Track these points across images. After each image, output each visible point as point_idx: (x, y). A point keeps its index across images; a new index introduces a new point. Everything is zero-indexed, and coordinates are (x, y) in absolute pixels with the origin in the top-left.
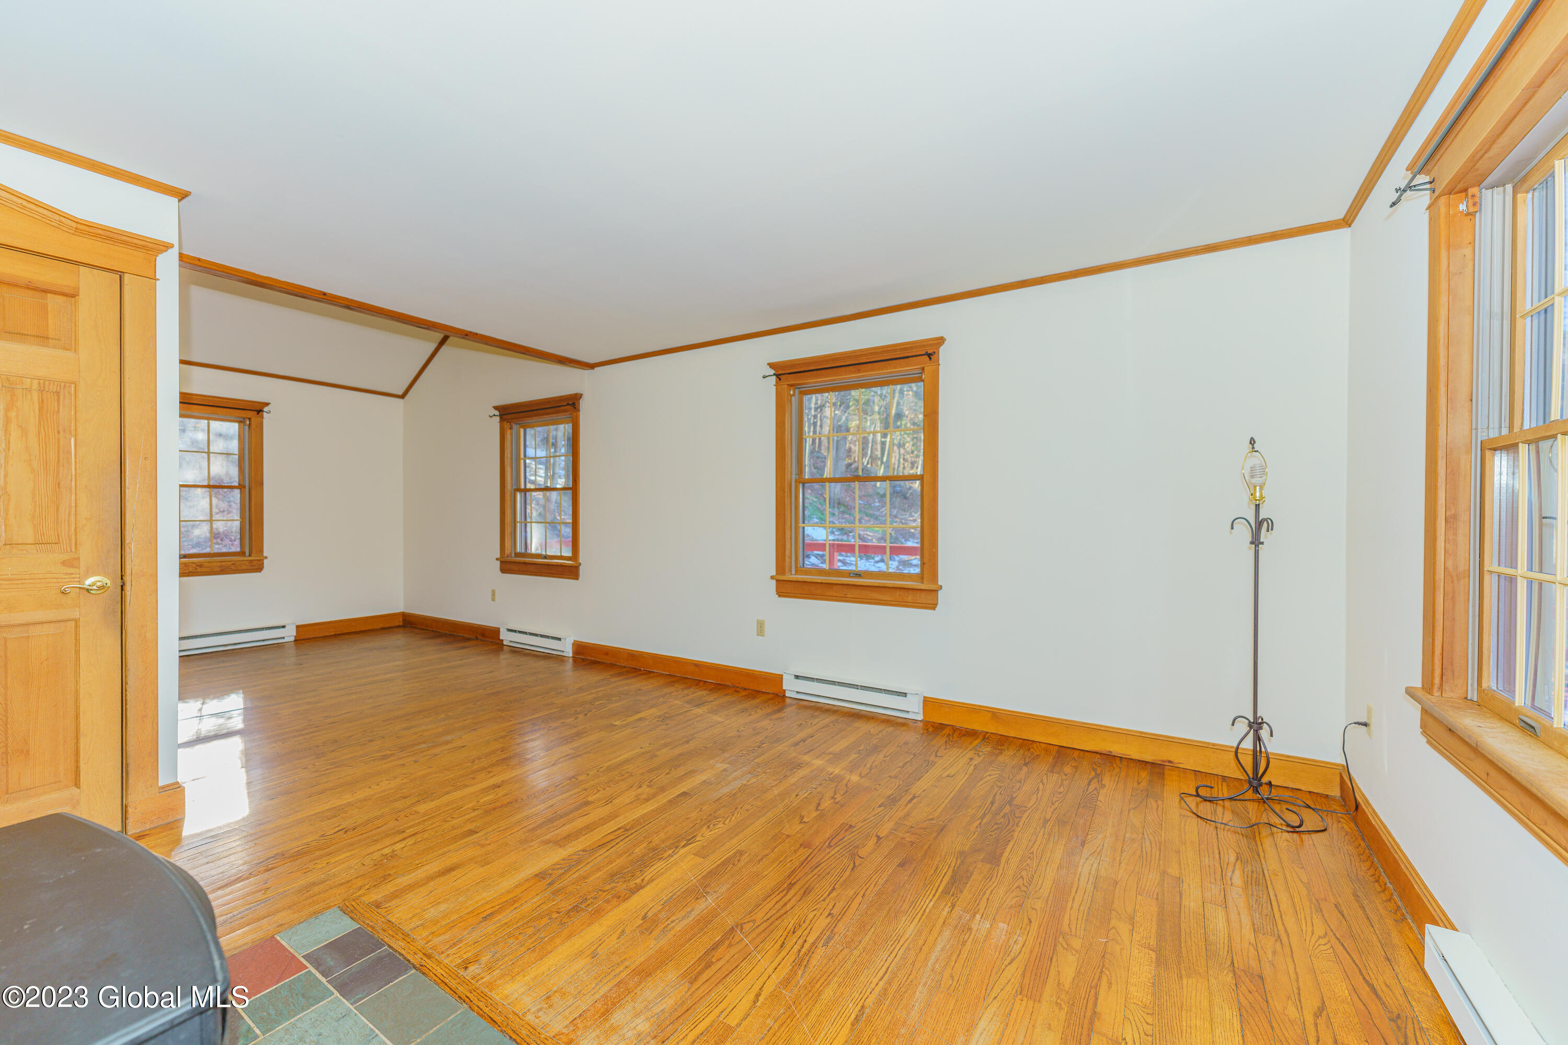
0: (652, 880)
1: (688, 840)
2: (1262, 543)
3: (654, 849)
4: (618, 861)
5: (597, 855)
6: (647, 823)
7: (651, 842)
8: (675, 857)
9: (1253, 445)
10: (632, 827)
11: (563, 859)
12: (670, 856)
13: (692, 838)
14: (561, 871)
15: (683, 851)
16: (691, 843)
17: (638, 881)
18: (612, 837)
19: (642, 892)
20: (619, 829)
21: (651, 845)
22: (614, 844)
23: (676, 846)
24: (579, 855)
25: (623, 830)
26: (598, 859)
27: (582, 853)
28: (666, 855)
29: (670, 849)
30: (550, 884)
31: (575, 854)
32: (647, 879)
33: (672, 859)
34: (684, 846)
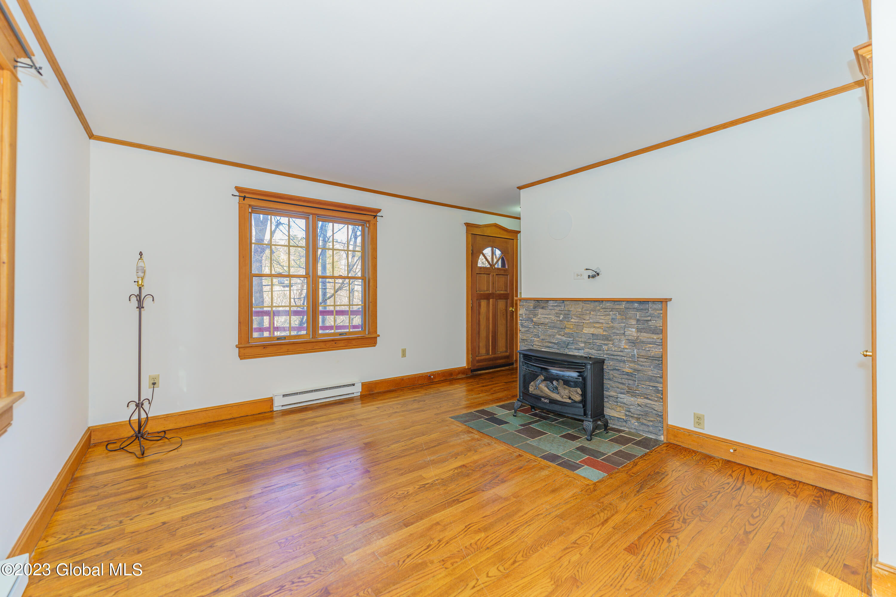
0: (450, 471)
1: (424, 487)
2: (143, 308)
3: (444, 485)
4: (465, 482)
5: (476, 487)
6: (444, 503)
7: (445, 490)
8: (435, 479)
9: (141, 256)
10: (454, 501)
11: (494, 487)
12: (437, 480)
13: (421, 488)
14: (494, 481)
15: (430, 481)
16: (423, 485)
17: (456, 471)
18: (467, 497)
19: (455, 467)
20: (462, 501)
21: (445, 488)
22: (466, 492)
23: (432, 484)
24: (486, 489)
25: (460, 500)
26: (475, 485)
27: (485, 490)
28: (439, 481)
29: (436, 484)
30: (497, 477)
31: (488, 490)
32: (451, 472)
33: (437, 478)
34: (428, 484)
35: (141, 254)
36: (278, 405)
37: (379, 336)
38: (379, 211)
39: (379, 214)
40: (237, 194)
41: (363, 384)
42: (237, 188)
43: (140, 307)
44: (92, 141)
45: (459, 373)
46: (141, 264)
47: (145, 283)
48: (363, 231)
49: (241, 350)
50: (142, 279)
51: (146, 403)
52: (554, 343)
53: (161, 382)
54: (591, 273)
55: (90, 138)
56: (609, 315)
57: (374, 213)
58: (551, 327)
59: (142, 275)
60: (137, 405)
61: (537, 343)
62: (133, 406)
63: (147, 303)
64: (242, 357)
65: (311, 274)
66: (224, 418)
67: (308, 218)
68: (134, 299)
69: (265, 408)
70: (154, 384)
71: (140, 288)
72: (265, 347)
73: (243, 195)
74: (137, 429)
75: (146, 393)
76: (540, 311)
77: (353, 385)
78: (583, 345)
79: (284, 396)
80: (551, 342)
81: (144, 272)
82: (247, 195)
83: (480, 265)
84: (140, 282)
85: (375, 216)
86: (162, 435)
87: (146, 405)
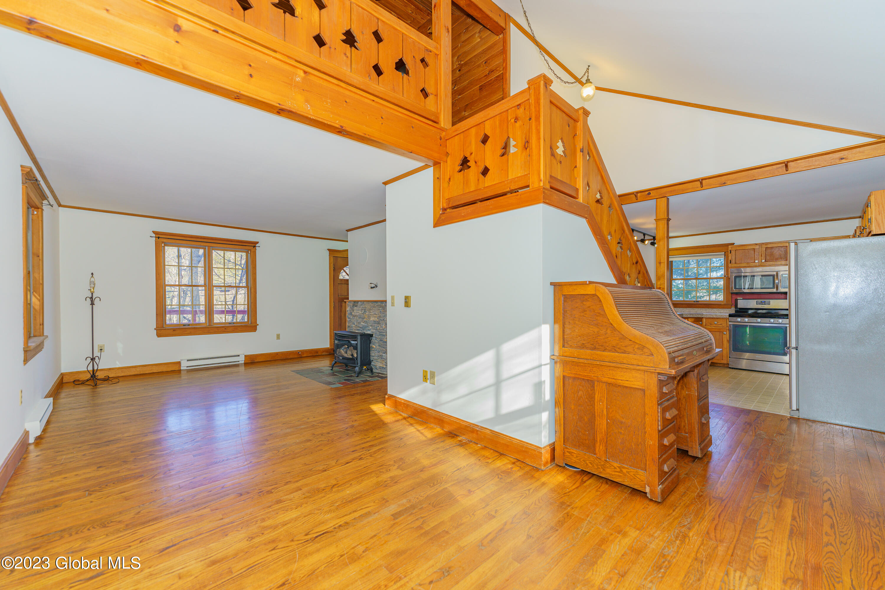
35: (92, 274)
36: (184, 366)
37: (258, 325)
38: (258, 243)
39: (257, 245)
40: (154, 235)
41: (245, 356)
42: (153, 232)
43: (92, 304)
44: (60, 208)
45: (323, 352)
46: (92, 279)
47: (95, 290)
48: (247, 256)
49: (158, 331)
50: (93, 288)
51: (97, 358)
52: (360, 327)
53: (106, 349)
54: (373, 286)
55: (59, 206)
56: (379, 310)
57: (254, 245)
58: (360, 318)
59: (93, 286)
60: (92, 359)
61: (354, 328)
62: (89, 360)
63: (96, 301)
64: (159, 335)
65: (207, 284)
66: (147, 372)
67: (205, 248)
68: (88, 299)
69: (175, 368)
70: (101, 350)
71: (92, 293)
72: (174, 330)
73: (157, 236)
74: (92, 373)
75: (97, 353)
76: (355, 308)
77: (239, 356)
78: (371, 327)
79: (188, 360)
80: (359, 327)
81: (94, 284)
82: (160, 236)
83: (341, 277)
84: (92, 290)
85: (254, 247)
86: (107, 379)
87: (97, 360)
